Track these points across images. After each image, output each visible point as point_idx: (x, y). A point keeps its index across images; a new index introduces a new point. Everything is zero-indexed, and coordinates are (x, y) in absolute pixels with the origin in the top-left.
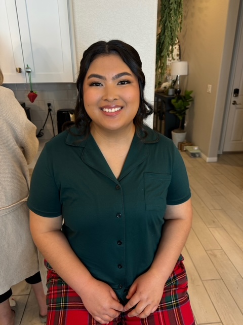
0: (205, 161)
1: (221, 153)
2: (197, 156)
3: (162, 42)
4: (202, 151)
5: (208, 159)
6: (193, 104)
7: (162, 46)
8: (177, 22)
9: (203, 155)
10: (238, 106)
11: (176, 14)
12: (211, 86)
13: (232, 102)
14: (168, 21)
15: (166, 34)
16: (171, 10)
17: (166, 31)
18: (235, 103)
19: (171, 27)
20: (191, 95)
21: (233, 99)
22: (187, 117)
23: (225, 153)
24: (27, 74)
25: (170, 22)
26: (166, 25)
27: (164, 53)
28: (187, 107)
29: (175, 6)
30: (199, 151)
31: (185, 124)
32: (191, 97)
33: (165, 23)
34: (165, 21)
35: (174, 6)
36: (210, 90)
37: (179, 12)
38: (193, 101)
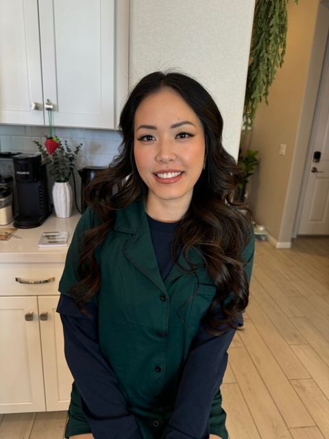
0: (275, 247)
1: (295, 237)
2: (264, 239)
3: (253, 79)
4: (270, 233)
5: (279, 245)
6: (258, 168)
7: (252, 85)
8: (277, 52)
9: (271, 238)
10: (319, 175)
11: (276, 42)
12: (285, 146)
13: (311, 169)
14: (264, 50)
15: (260, 68)
16: (270, 35)
17: (260, 64)
18: (315, 170)
19: (268, 59)
20: (256, 157)
21: (313, 165)
22: (248, 185)
23: (300, 237)
24: (46, 112)
25: (267, 52)
26: (261, 55)
27: (256, 95)
28: (250, 172)
29: (277, 31)
30: (266, 233)
31: (246, 195)
32: (256, 160)
33: (260, 53)
34: (261, 51)
35: (275, 30)
36: (283, 151)
37: (281, 39)
38: (258, 164)
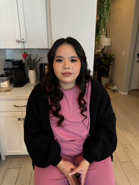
1: (130, 90)
2: (116, 91)
4: (119, 89)
5: (122, 93)
6: (114, 62)
8: (107, 15)
11: (107, 11)
12: (124, 52)
13: (136, 61)
16: (104, 8)
17: (101, 20)
19: (104, 18)
22: (110, 69)
24: (22, 43)
27: (100, 32)
31: (109, 73)
32: (112, 58)
33: (101, 15)
35: (106, 6)
37: (109, 9)
